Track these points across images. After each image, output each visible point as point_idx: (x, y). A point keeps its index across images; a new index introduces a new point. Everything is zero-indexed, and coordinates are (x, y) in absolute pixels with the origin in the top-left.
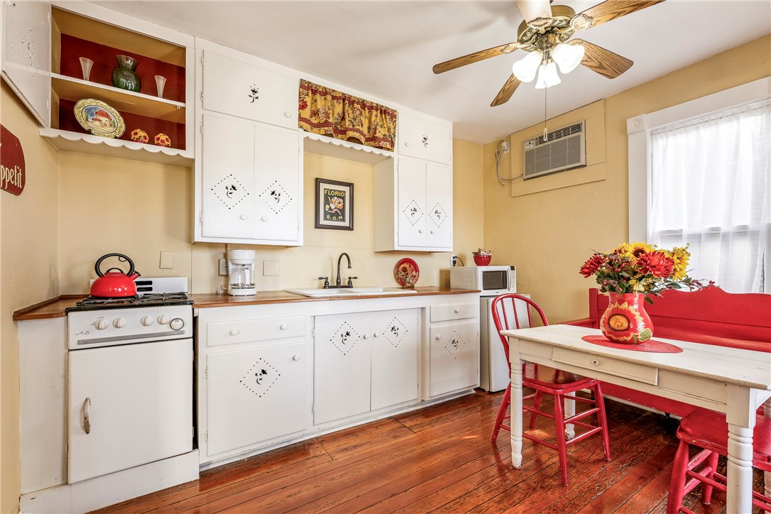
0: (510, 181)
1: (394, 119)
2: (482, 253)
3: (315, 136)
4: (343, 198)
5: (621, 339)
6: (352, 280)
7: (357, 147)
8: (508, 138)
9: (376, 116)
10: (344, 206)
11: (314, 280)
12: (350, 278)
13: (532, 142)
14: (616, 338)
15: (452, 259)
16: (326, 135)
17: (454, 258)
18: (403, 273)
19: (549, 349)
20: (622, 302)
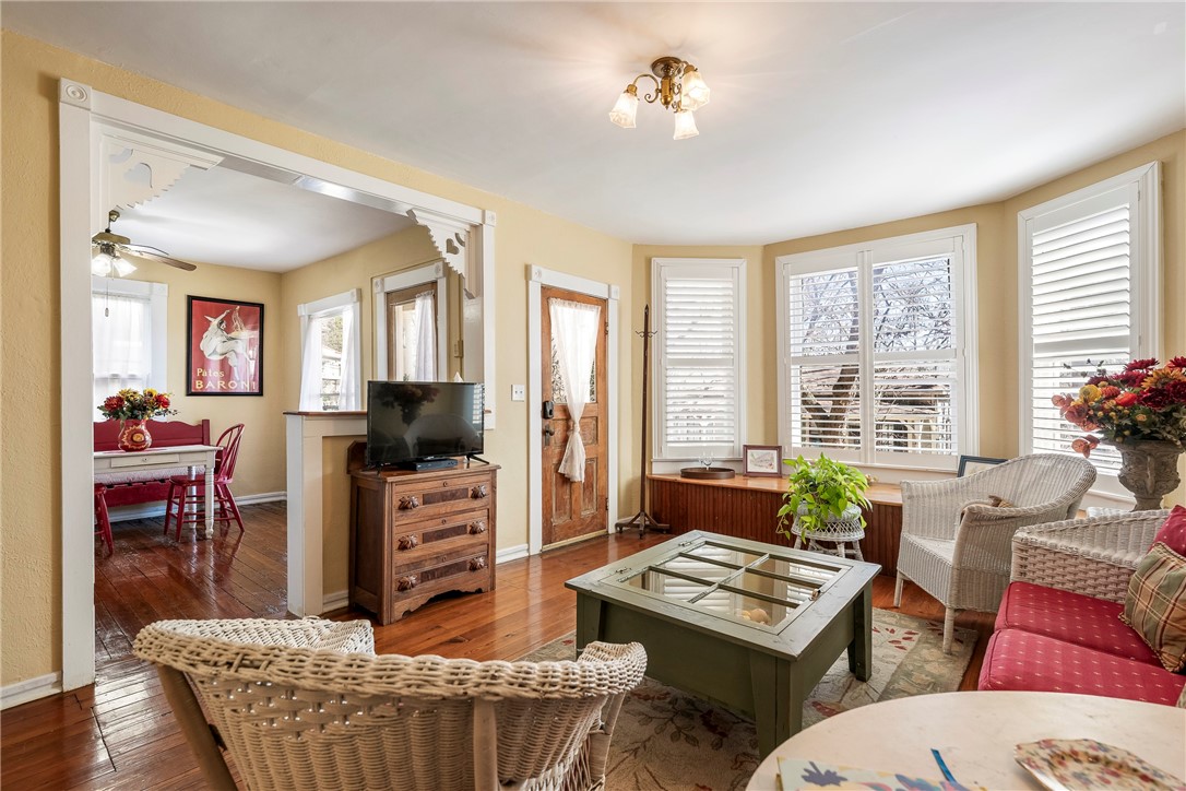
5: (139, 447)
14: (134, 447)
19: (108, 461)
20: (137, 425)
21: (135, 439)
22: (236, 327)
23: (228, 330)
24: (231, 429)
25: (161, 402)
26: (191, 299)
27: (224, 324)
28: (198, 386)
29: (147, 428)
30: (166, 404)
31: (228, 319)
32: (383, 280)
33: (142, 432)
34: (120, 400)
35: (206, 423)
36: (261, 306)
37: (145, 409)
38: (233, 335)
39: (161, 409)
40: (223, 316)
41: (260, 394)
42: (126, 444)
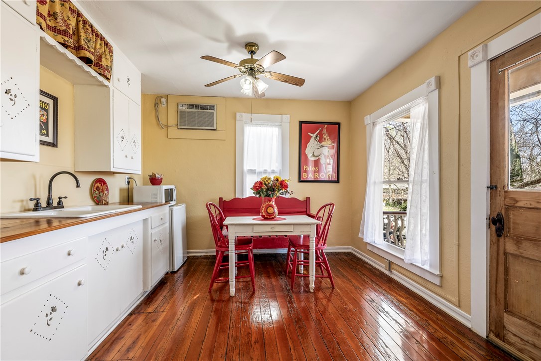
0: (168, 126)
1: (111, 54)
2: (157, 176)
3: (51, 40)
4: (47, 111)
5: (271, 217)
6: (62, 200)
7: (87, 68)
8: (167, 97)
9: (101, 44)
10: (48, 119)
11: (14, 201)
12: (60, 198)
13: (184, 105)
14: (269, 217)
15: (127, 180)
16: (63, 45)
17: (128, 179)
18: (97, 192)
19: (251, 227)
20: (270, 201)
21: (268, 211)
22: (325, 139)
23: (320, 141)
24: (325, 206)
25: (283, 185)
26: (301, 123)
27: (318, 137)
28: (304, 176)
29: (276, 203)
30: (286, 187)
31: (320, 134)
32: (486, 46)
33: (272, 207)
34: (261, 183)
35: (308, 199)
36: (339, 124)
37: (274, 190)
38: (323, 144)
39: (283, 191)
40: (318, 132)
41: (338, 181)
42: (264, 214)
